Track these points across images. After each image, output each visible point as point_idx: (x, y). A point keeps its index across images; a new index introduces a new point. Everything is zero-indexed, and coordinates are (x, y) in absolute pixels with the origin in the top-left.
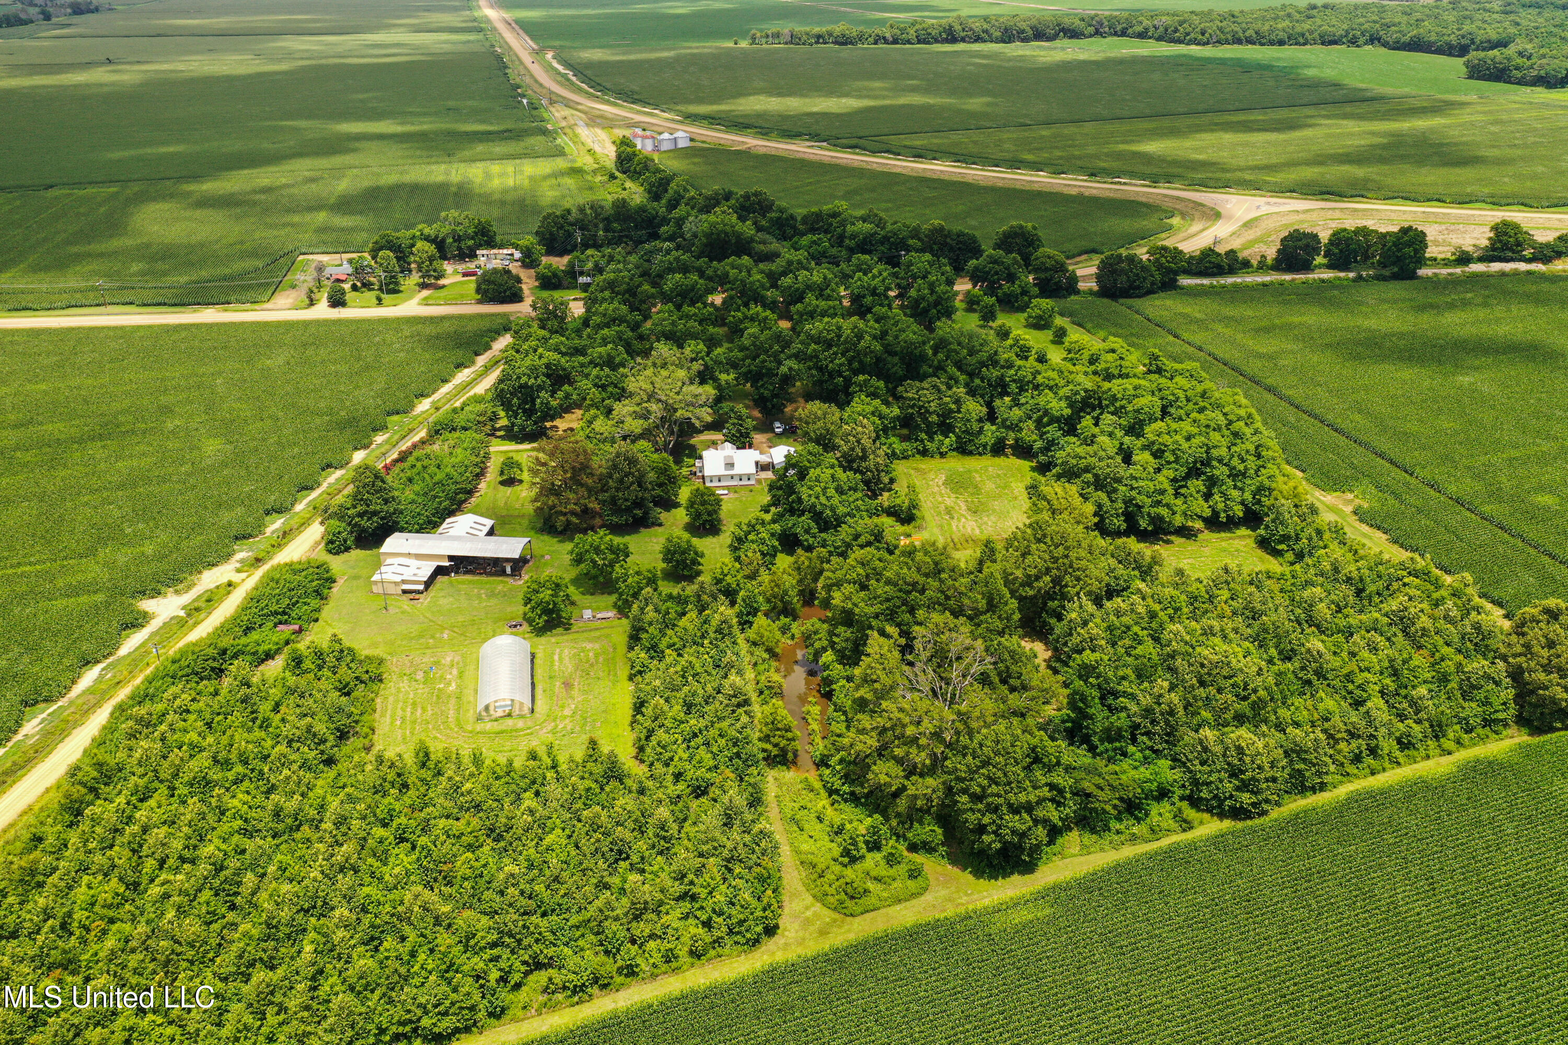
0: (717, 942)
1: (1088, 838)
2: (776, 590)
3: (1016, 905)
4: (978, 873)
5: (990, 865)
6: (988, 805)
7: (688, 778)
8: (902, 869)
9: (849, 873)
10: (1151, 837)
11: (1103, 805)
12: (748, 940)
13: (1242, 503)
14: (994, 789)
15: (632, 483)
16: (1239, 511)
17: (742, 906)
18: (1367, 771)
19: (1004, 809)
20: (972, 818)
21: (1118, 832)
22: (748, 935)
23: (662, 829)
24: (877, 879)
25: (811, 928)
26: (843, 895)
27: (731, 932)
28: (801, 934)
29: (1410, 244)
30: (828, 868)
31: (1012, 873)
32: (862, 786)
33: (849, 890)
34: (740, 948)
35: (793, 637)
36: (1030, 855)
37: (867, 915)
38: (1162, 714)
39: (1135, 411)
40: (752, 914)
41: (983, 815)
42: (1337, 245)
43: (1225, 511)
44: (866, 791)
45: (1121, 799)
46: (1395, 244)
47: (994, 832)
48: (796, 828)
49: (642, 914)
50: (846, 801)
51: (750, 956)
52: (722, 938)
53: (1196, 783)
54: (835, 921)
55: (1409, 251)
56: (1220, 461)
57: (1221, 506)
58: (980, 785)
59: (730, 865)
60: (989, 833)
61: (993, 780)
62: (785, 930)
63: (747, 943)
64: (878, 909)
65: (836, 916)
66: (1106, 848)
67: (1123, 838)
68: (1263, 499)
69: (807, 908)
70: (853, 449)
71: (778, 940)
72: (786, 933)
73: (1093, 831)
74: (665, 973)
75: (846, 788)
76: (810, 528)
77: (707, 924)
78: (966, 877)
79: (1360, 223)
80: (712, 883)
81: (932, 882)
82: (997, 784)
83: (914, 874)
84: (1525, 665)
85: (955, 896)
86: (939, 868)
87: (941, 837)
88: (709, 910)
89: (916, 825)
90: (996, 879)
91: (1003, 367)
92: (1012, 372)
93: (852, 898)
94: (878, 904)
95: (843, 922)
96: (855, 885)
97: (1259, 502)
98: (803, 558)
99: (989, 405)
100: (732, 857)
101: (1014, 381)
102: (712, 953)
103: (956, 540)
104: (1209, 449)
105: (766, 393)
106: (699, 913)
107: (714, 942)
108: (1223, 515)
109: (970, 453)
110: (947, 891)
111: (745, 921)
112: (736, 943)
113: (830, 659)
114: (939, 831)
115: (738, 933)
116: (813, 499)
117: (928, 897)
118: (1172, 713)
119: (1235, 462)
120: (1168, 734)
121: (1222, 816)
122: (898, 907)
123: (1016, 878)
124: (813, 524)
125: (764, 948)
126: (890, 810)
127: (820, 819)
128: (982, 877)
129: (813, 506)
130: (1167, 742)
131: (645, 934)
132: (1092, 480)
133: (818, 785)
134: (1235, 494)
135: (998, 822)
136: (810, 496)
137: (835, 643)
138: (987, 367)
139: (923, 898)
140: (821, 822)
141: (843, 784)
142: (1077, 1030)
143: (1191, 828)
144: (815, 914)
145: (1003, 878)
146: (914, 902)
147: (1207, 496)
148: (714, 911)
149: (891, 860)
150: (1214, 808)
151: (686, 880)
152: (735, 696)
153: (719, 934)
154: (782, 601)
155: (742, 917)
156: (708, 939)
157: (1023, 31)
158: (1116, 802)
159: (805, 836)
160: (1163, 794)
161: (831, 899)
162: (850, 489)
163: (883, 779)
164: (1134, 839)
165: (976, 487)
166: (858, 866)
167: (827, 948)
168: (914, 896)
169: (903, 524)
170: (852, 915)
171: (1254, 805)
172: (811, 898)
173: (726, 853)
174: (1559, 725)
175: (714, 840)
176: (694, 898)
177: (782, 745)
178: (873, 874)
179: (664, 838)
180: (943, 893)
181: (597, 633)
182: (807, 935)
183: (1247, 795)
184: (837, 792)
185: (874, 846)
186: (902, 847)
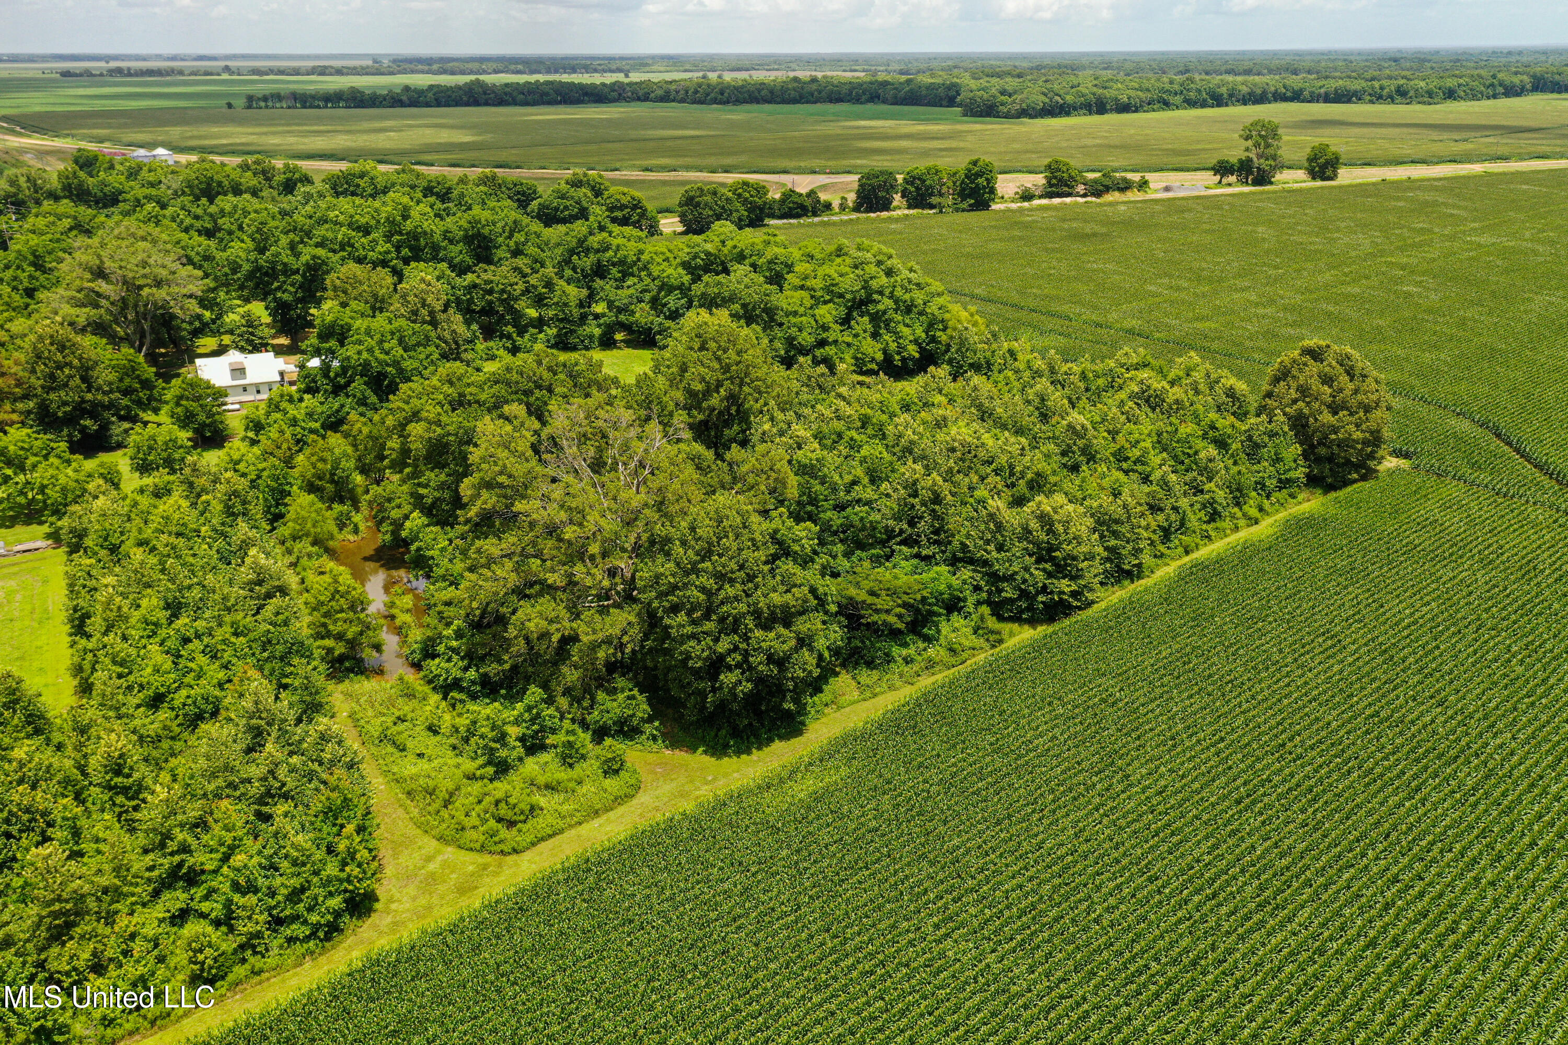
0: (250, 944)
1: (867, 676)
2: (320, 465)
3: (793, 773)
4: (718, 750)
5: (736, 733)
6: (722, 620)
7: (176, 703)
8: (592, 766)
9: (500, 788)
10: (953, 660)
11: (884, 616)
12: (316, 927)
13: (916, 342)
14: (729, 590)
15: (71, 377)
16: (913, 351)
17: (295, 863)
18: (1180, 550)
19: (750, 622)
20: (698, 651)
21: (908, 661)
22: (314, 918)
23: (118, 773)
24: (550, 787)
25: (441, 888)
26: (492, 823)
27: (277, 922)
28: (422, 901)
29: (979, 175)
30: (458, 788)
31: (770, 740)
32: (500, 661)
33: (503, 811)
34: (299, 948)
35: (356, 531)
36: (797, 701)
37: (543, 845)
38: (924, 504)
39: (770, 262)
40: (316, 873)
41: (717, 640)
42: (912, 184)
43: (899, 353)
44: (507, 666)
45: (905, 605)
46: (967, 176)
47: (738, 666)
48: (390, 749)
49: (69, 925)
50: (474, 697)
51: (322, 960)
52: (258, 935)
53: (995, 578)
54: (485, 867)
55: (981, 181)
56: (881, 293)
57: (893, 346)
58: (703, 589)
59: (265, 809)
60: (730, 668)
61: (722, 577)
62: (391, 900)
63: (313, 935)
64: (561, 831)
65: (487, 858)
66: (898, 684)
67: (916, 667)
68: (938, 334)
69: (429, 859)
71: (378, 920)
72: (394, 906)
73: (870, 665)
74: (131, 1033)
75: (472, 674)
76: (365, 398)
77: (226, 922)
78: (700, 759)
79: (930, 162)
80: (228, 838)
81: (644, 776)
82: (732, 581)
83: (612, 768)
84: (1306, 411)
85: (688, 787)
86: (651, 758)
87: (645, 707)
88: (226, 887)
89: (601, 696)
90: (749, 752)
91: (598, 251)
92: (611, 253)
93: (511, 824)
94: (561, 824)
95: (500, 866)
96: (512, 801)
97: (933, 339)
98: (359, 425)
99: (589, 288)
100: (268, 794)
101: (614, 265)
102: (240, 971)
104: (866, 282)
105: (286, 297)
106: (205, 907)
107: (242, 947)
108: (897, 357)
109: (574, 348)
110: (674, 784)
111: (303, 890)
112: (291, 940)
113: (419, 522)
114: (641, 698)
115: (295, 918)
116: (365, 355)
117: (643, 798)
118: (937, 499)
119: (899, 292)
120: (936, 532)
121: (1033, 622)
122: (596, 823)
123: (778, 746)
124: (368, 392)
125: (350, 941)
126: (553, 684)
127: (433, 730)
128: (726, 754)
129: (366, 365)
130: (936, 542)
131: (81, 964)
132: (741, 312)
133: (421, 688)
134: (906, 331)
135: (743, 646)
136: (359, 353)
137: (422, 497)
138: (578, 254)
139: (635, 801)
140: (436, 733)
141: (466, 669)
142: (962, 925)
143: (1001, 641)
144: (445, 864)
145: (759, 748)
146: (620, 810)
147: (875, 335)
148: (236, 887)
149: (570, 756)
150: (1022, 611)
151: (172, 846)
152: (260, 583)
153: (251, 927)
154: (332, 481)
155: (295, 882)
156: (229, 945)
157: (547, 94)
158: (898, 610)
159: (411, 758)
160: (953, 605)
161: (471, 835)
162: (419, 344)
163: (535, 625)
164: (930, 665)
166: (512, 776)
167: (477, 904)
168: (619, 800)
170: (515, 851)
171: (1074, 594)
172: (434, 843)
173: (255, 789)
174: (1355, 476)
175: (228, 768)
176: (192, 878)
177: (350, 635)
178: (541, 780)
179: (124, 790)
180: (666, 788)
181: (15, 569)
182: (435, 900)
183: (1065, 582)
184: (456, 685)
185: (533, 746)
186: (584, 738)
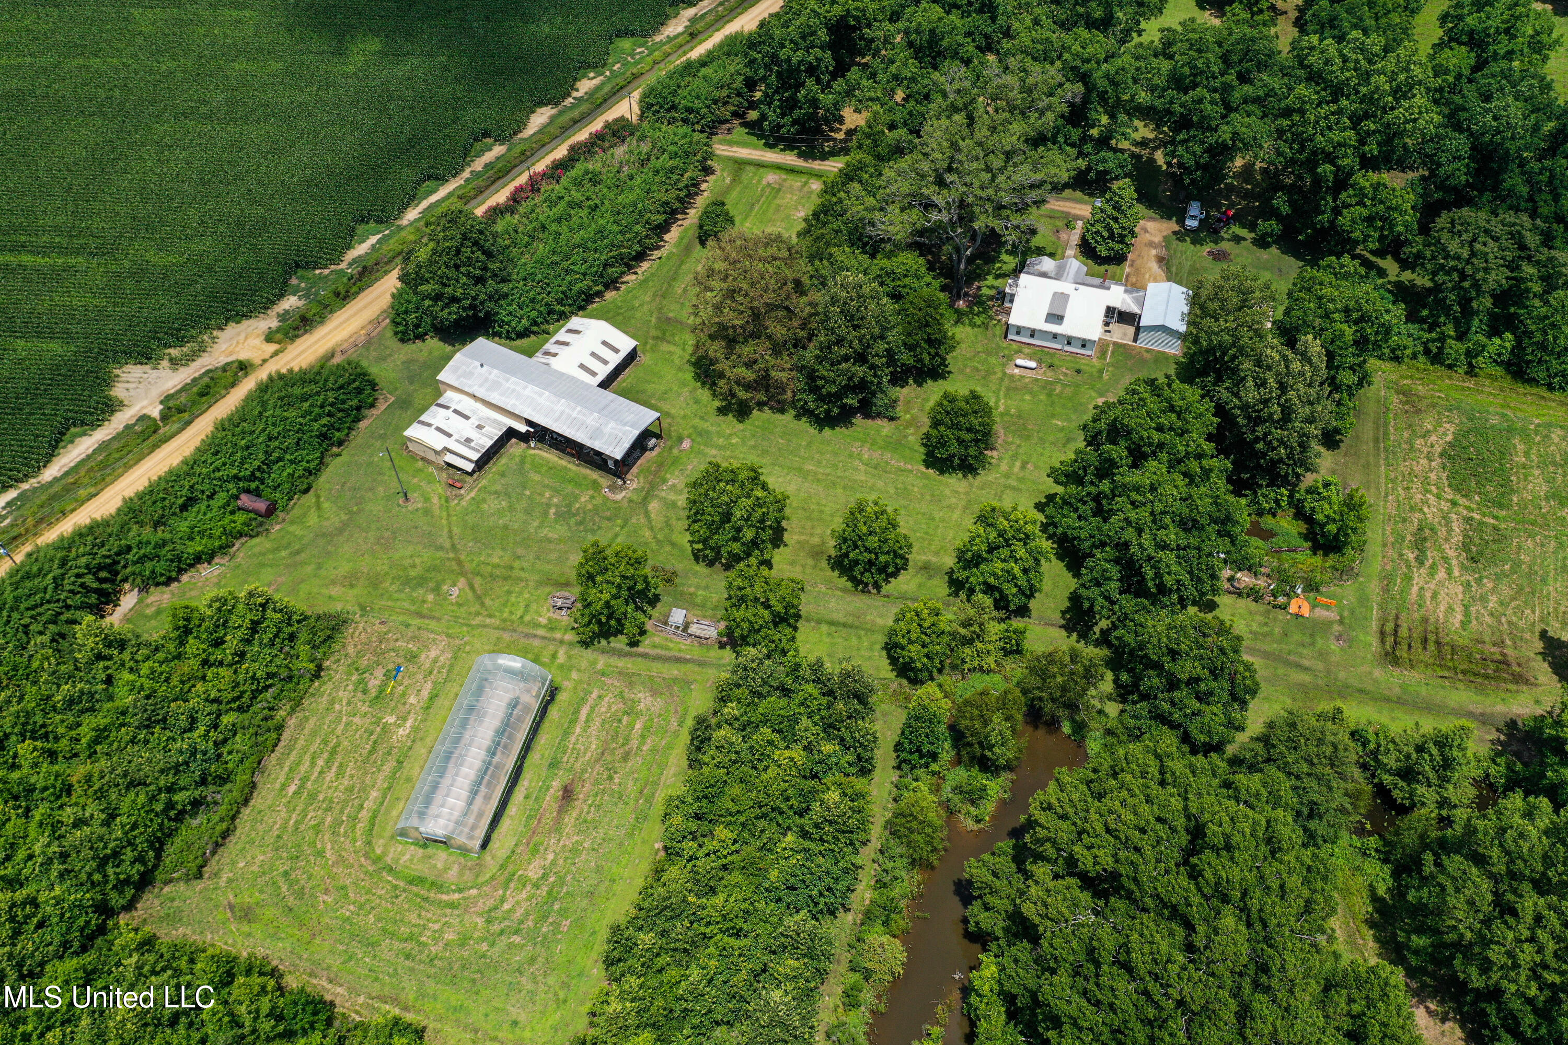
70: (1266, 402)
103: (1403, 632)
109: (1532, 381)
165: (1505, 483)
169: (1315, 550)
181: (672, 672)
